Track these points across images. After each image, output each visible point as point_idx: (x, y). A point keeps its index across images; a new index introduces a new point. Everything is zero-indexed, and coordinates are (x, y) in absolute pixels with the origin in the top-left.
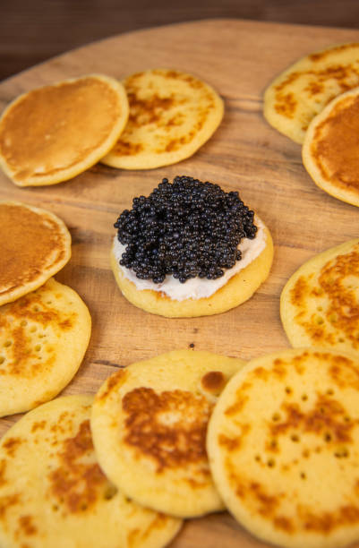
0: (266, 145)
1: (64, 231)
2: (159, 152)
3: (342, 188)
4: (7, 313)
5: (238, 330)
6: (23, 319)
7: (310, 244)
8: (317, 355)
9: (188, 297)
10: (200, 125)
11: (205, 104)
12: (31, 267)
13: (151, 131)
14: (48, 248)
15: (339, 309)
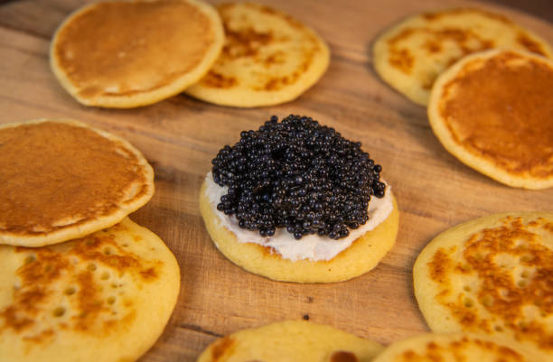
0: (378, 99)
1: (143, 162)
2: (257, 89)
3: (477, 155)
4: (70, 252)
5: (364, 305)
6: (91, 262)
7: (440, 214)
8: (478, 342)
9: (304, 257)
10: (305, 67)
11: (309, 46)
12: (105, 198)
13: (247, 65)
14: (125, 179)
15: (494, 290)
